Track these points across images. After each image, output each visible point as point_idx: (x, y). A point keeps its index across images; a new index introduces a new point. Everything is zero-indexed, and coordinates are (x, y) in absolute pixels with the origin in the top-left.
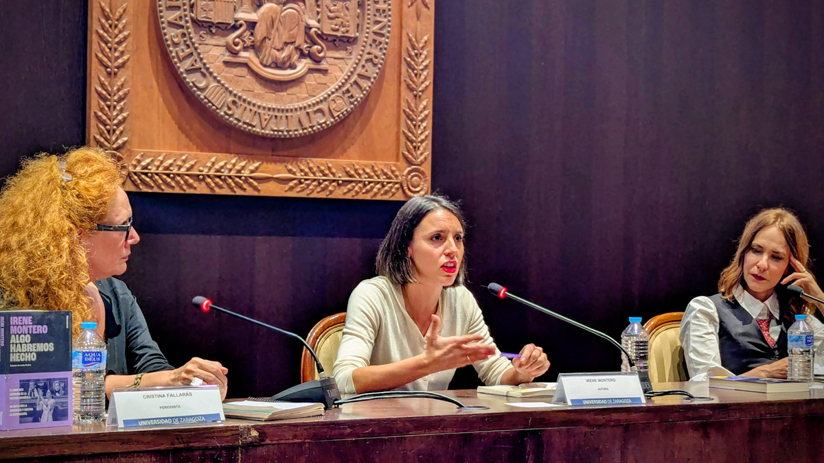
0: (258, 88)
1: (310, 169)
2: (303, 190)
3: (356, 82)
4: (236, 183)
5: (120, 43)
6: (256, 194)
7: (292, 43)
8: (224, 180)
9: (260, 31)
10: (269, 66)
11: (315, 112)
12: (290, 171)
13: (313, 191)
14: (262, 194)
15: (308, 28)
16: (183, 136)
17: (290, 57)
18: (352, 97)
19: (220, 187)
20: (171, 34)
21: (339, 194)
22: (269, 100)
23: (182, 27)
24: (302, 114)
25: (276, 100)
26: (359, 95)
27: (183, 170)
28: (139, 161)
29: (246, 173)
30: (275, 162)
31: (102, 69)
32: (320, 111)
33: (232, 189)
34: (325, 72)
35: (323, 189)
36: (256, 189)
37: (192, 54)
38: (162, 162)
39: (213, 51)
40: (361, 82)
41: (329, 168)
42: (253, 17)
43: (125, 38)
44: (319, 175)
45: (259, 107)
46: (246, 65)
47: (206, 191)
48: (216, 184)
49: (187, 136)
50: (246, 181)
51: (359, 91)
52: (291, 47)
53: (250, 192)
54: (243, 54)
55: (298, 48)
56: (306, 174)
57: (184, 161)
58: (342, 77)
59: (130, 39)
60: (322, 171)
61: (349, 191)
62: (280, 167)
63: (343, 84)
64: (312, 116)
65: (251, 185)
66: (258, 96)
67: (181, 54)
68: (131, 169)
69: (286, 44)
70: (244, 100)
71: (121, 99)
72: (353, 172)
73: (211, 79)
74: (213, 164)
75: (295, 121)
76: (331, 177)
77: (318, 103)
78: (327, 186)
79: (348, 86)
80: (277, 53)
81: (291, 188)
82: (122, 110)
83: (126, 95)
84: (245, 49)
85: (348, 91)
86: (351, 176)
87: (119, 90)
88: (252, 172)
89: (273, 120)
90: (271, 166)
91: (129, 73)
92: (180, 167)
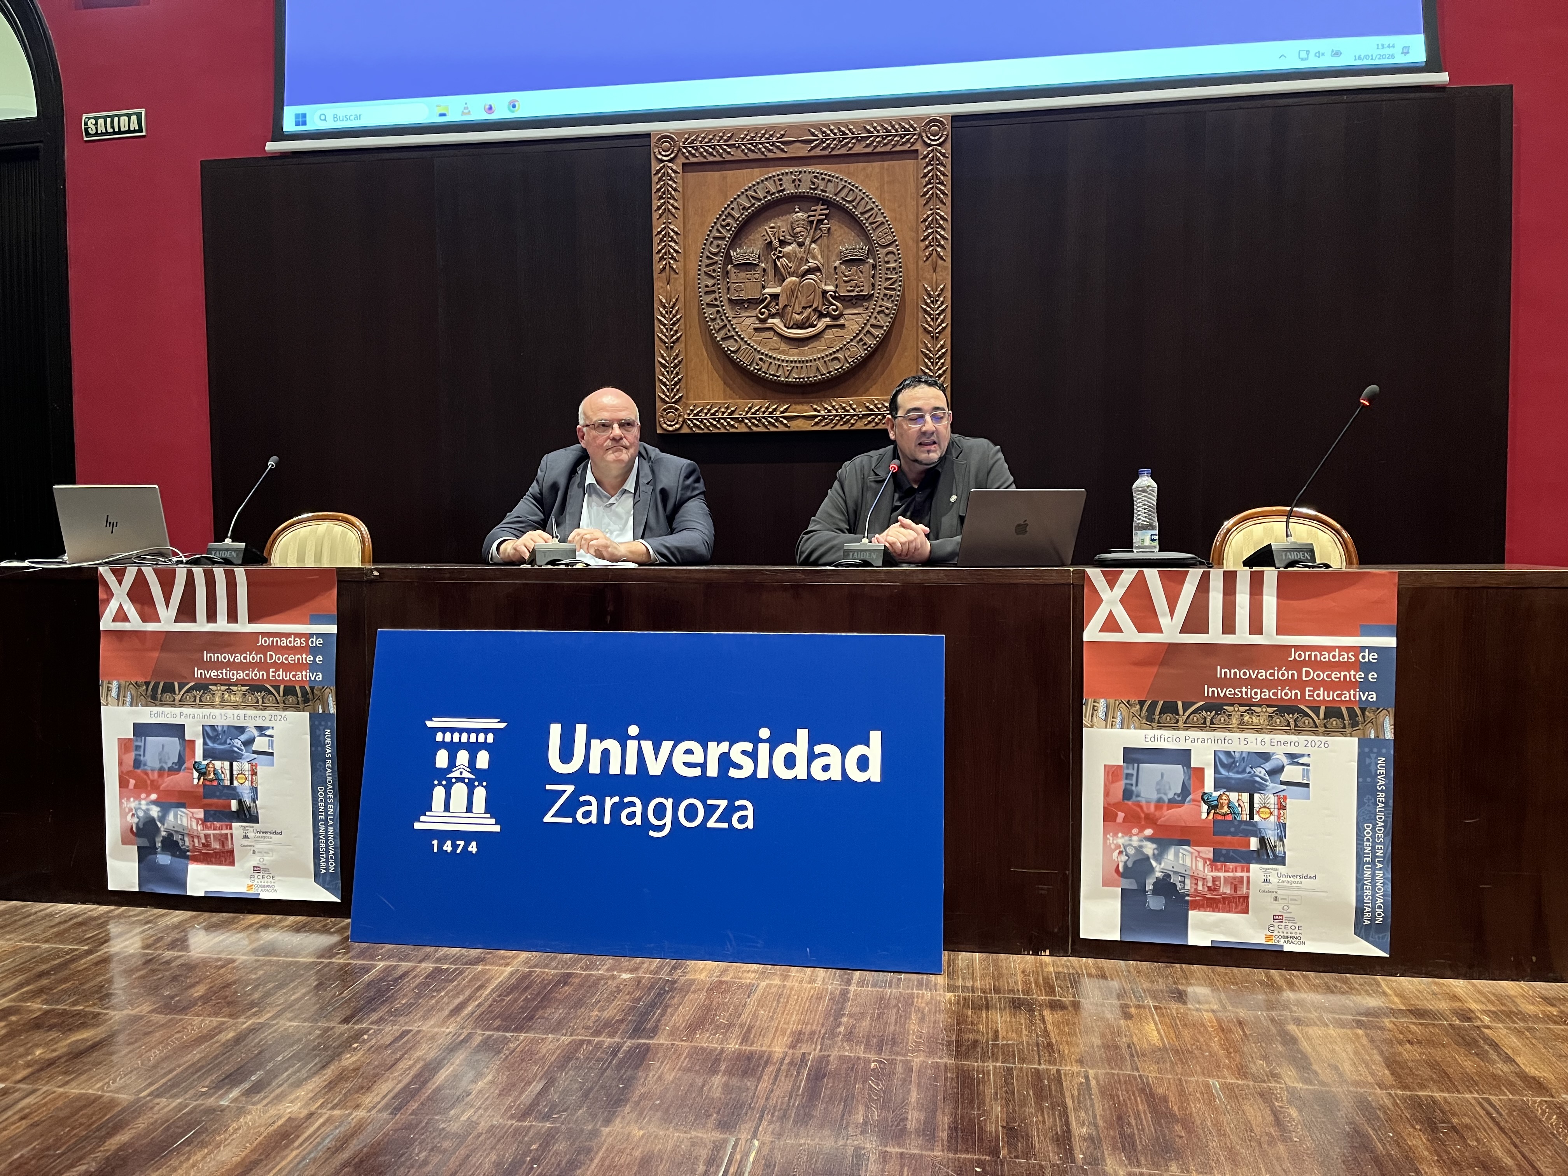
0: (784, 347)
1: (833, 407)
2: (827, 424)
3: (868, 332)
4: (769, 422)
5: (674, 324)
6: (787, 429)
7: (810, 307)
8: (759, 421)
9: (782, 301)
10: (791, 328)
11: (833, 360)
12: (815, 410)
13: (836, 424)
14: (792, 429)
15: (825, 292)
16: (728, 389)
17: (808, 318)
18: (865, 344)
19: (757, 426)
20: (710, 312)
21: (860, 425)
22: (794, 355)
23: (717, 306)
24: (820, 364)
25: (799, 355)
26: (871, 342)
27: (725, 415)
28: (692, 411)
29: (778, 414)
30: (802, 403)
31: (662, 345)
32: (836, 358)
33: (766, 427)
34: (842, 326)
35: (845, 423)
36: (785, 425)
37: (725, 326)
38: (709, 410)
39: (746, 322)
40: (872, 330)
41: (851, 405)
42: (777, 290)
43: (678, 320)
44: (841, 412)
45: (783, 361)
46: (771, 329)
47: (746, 430)
48: (753, 424)
49: (731, 389)
50: (777, 420)
51: (872, 338)
52: (810, 310)
53: (782, 428)
54: (770, 321)
55: (815, 310)
56: (829, 411)
57: (727, 408)
58: (856, 327)
59: (682, 320)
60: (844, 408)
61: (870, 422)
62: (806, 407)
63: (858, 334)
64: (829, 364)
65: (782, 422)
66: (783, 352)
67: (717, 327)
68: (686, 416)
69: (805, 308)
70: (770, 357)
71: (676, 366)
72: (872, 407)
73: (742, 343)
74: (750, 408)
75: (814, 369)
76: (852, 412)
77: (834, 352)
78: (848, 420)
79: (861, 335)
80: (797, 316)
81: (817, 424)
82: (677, 374)
83: (680, 362)
84: (773, 316)
85: (861, 340)
86: (871, 410)
87: (674, 359)
88: (782, 412)
89: (795, 370)
90: (799, 407)
91: (683, 345)
92: (723, 413)
